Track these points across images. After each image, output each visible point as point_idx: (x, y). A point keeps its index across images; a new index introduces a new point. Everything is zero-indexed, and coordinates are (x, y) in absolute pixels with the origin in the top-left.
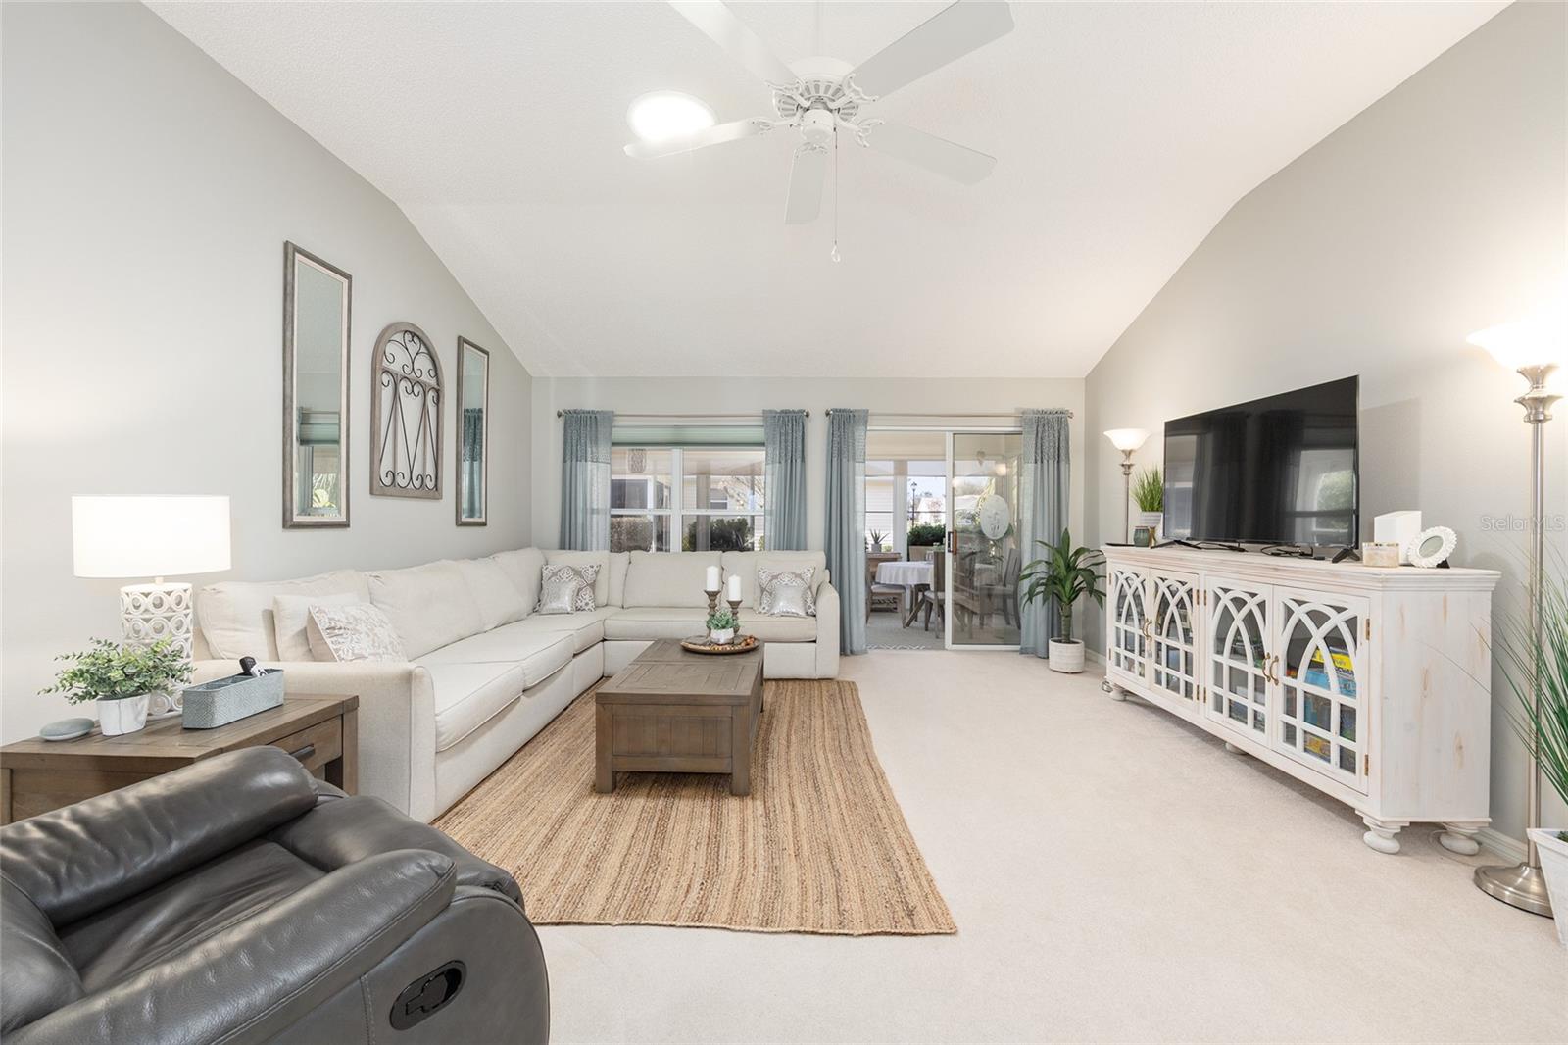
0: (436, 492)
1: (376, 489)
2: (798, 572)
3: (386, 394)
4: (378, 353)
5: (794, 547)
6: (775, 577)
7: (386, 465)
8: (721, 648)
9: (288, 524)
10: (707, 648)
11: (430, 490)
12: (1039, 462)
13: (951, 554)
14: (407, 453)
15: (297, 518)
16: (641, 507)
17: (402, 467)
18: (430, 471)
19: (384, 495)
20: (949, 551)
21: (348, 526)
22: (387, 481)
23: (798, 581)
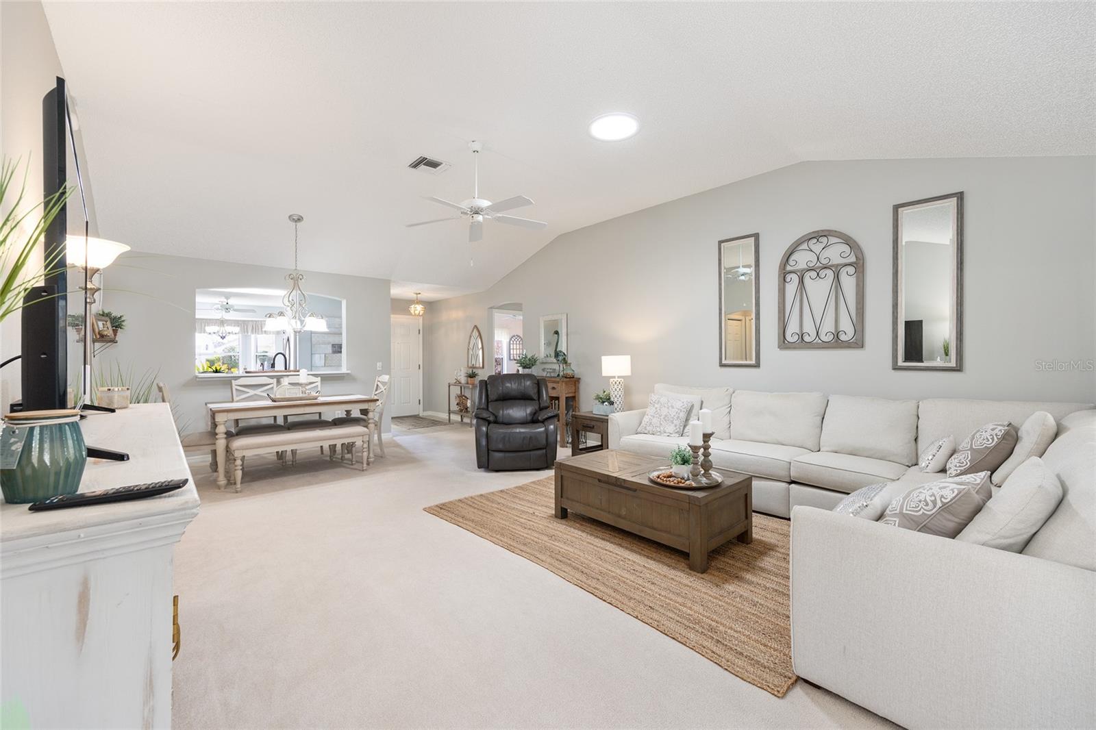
0: (858, 343)
1: (784, 344)
3: (792, 288)
4: (785, 262)
7: (793, 328)
9: (724, 365)
11: (844, 342)
14: (816, 318)
15: (724, 362)
17: (809, 328)
18: (844, 327)
19: (790, 348)
21: (758, 366)
22: (795, 339)
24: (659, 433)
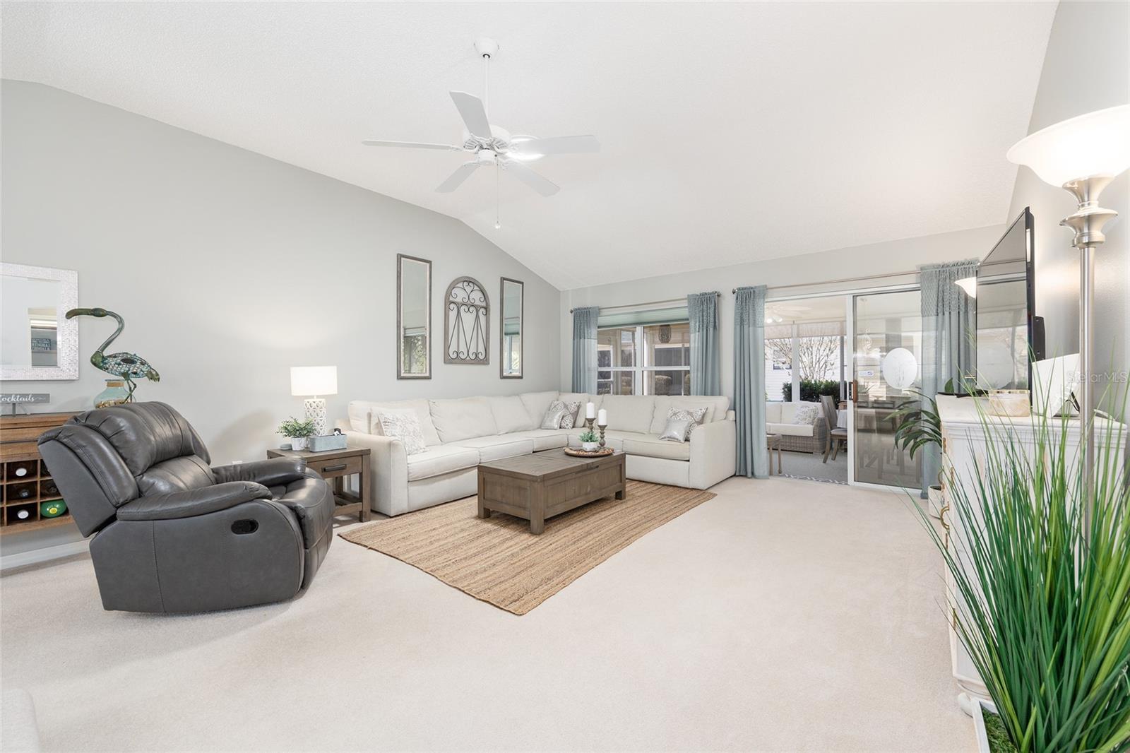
0: (485, 361)
1: (448, 360)
2: (692, 411)
3: (453, 315)
4: (449, 293)
5: (709, 394)
6: (675, 414)
7: (453, 348)
8: (587, 454)
9: (400, 378)
10: (575, 453)
11: (481, 360)
12: (940, 315)
13: (852, 401)
14: (467, 341)
15: (402, 375)
16: (627, 366)
17: (463, 348)
18: (481, 349)
19: (451, 363)
20: (850, 399)
21: (431, 378)
22: (454, 356)
23: (689, 417)
24: (416, 452)
